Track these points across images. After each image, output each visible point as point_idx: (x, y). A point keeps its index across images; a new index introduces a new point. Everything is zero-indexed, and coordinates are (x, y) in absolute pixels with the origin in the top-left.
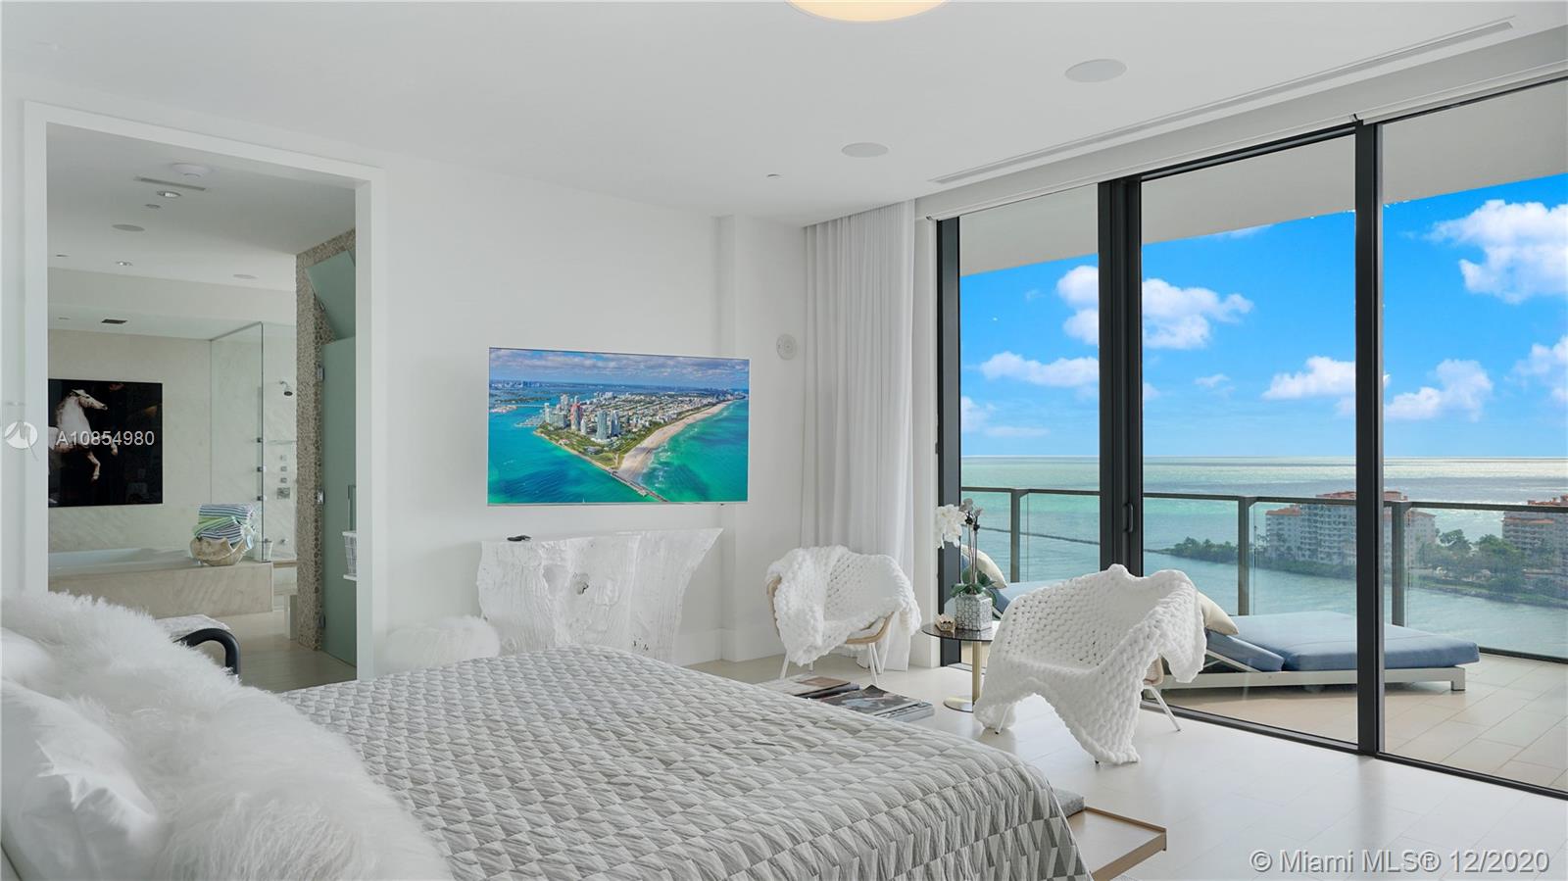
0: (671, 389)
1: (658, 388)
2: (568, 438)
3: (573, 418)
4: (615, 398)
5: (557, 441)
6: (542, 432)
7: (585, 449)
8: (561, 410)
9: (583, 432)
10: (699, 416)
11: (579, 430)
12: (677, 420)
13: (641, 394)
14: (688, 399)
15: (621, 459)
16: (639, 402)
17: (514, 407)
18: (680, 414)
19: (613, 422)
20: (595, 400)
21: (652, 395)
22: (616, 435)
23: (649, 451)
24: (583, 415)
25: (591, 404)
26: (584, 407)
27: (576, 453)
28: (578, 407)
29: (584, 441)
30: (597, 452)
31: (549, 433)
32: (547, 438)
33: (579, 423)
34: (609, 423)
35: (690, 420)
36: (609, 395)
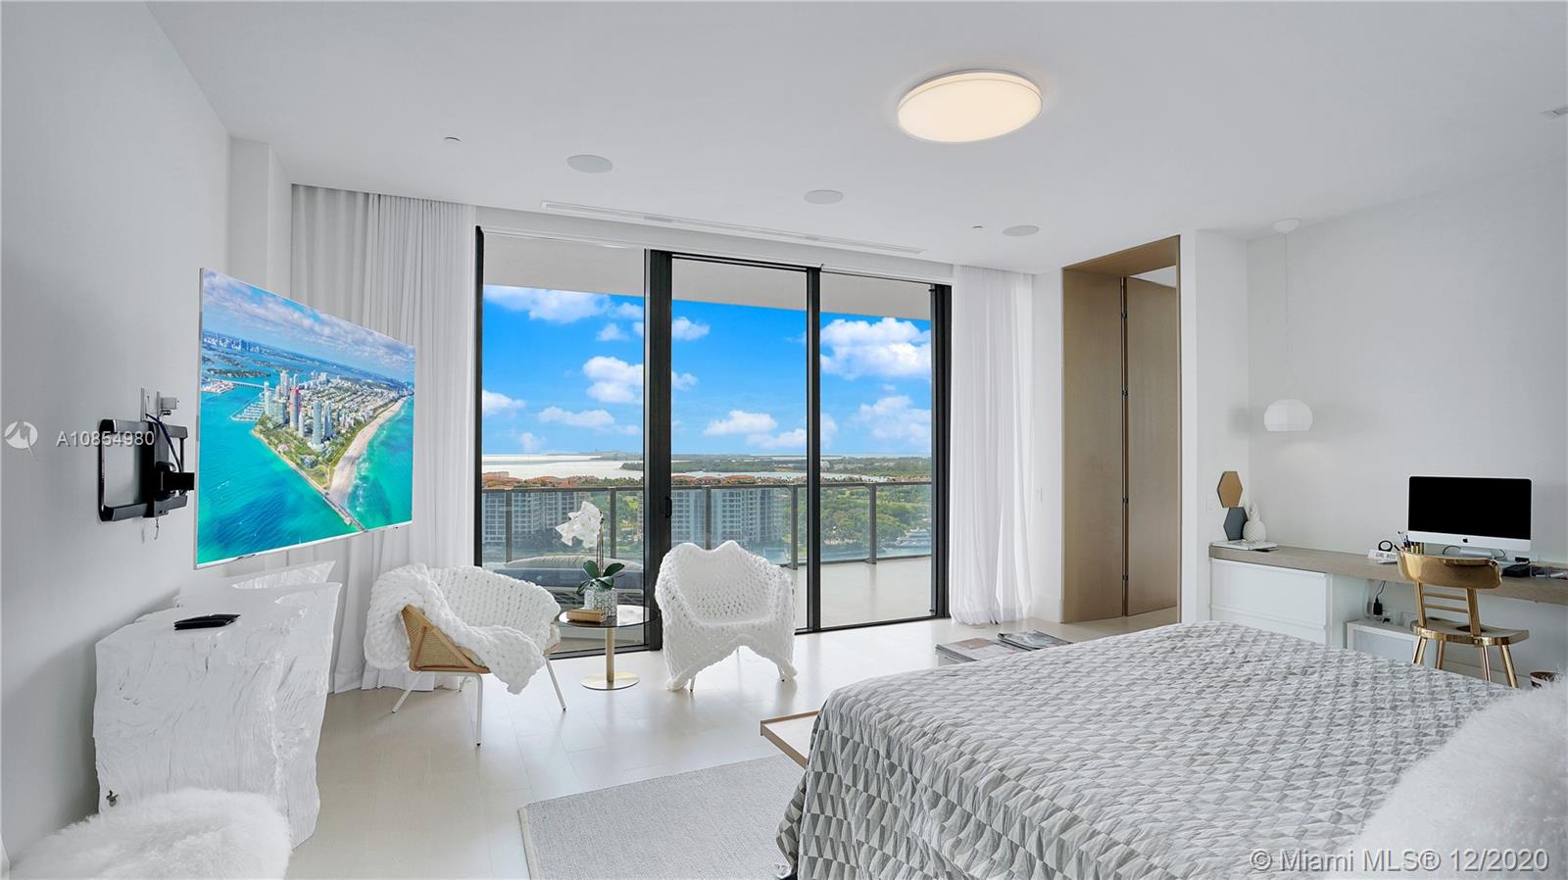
0: (367, 375)
1: (361, 373)
2: (287, 442)
3: (291, 409)
4: (328, 381)
5: (276, 446)
6: (261, 432)
7: (302, 460)
8: (281, 395)
9: (300, 434)
10: (387, 414)
11: (297, 430)
12: (373, 418)
13: (347, 379)
14: (380, 391)
15: (332, 472)
16: (347, 391)
17: (231, 383)
18: (375, 410)
19: (326, 419)
20: (311, 383)
21: (356, 381)
22: (329, 439)
23: (353, 461)
24: (300, 405)
25: (308, 389)
26: (302, 392)
27: (293, 465)
28: (297, 391)
29: (302, 448)
30: (313, 464)
31: (267, 433)
32: (266, 441)
33: (297, 421)
34: (323, 419)
35: (380, 420)
36: (323, 377)
